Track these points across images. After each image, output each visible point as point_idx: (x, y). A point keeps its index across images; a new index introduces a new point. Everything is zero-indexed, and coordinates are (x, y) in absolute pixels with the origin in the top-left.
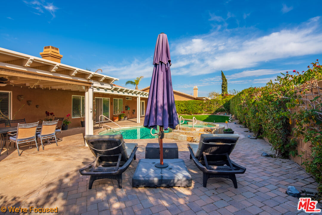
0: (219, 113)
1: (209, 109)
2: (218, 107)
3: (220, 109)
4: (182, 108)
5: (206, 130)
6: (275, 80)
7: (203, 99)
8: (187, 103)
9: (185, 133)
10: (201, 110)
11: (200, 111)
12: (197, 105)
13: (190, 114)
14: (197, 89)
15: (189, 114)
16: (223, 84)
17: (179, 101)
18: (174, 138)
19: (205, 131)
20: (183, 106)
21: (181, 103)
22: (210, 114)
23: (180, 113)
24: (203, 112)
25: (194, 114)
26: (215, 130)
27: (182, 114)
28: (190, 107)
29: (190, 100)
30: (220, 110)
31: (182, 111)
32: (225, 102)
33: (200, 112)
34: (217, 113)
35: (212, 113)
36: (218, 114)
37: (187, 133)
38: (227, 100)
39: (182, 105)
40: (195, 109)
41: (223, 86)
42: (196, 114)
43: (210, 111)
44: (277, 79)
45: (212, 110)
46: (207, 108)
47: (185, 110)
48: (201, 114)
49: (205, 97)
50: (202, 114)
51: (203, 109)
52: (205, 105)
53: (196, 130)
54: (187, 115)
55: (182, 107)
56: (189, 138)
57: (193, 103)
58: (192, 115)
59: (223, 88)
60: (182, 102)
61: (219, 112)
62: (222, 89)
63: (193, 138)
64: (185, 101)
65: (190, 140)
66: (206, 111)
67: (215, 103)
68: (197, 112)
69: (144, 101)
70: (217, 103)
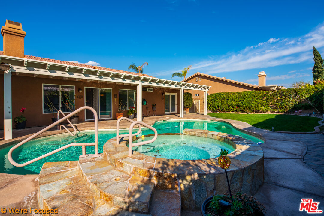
0: (300, 112)
1: (279, 104)
2: (298, 102)
3: (303, 104)
4: (233, 103)
7: (271, 89)
8: (240, 96)
10: (265, 106)
11: (262, 108)
12: (258, 98)
13: (246, 112)
14: (265, 76)
15: (244, 112)
17: (229, 93)
20: (234, 101)
21: (231, 96)
22: (282, 112)
23: (230, 110)
24: (268, 109)
27: (233, 112)
28: (245, 101)
29: (247, 90)
30: (302, 107)
31: (232, 107)
33: (264, 109)
35: (286, 110)
36: (297, 113)
39: (233, 99)
40: (254, 104)
42: (257, 111)
43: (282, 107)
45: (286, 107)
46: (277, 102)
47: (238, 106)
48: (265, 112)
49: (274, 87)
50: (267, 113)
51: (268, 104)
52: (272, 97)
54: (240, 113)
55: (232, 101)
57: (251, 95)
58: (249, 113)
61: (300, 109)
64: (237, 93)
66: (274, 108)
67: (291, 94)
68: (257, 109)
69: (176, 94)
70: (296, 95)
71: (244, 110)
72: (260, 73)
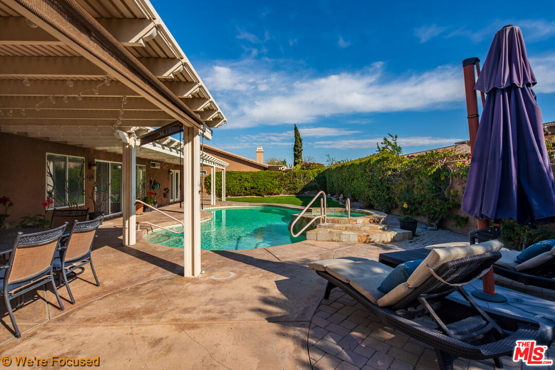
0: (309, 193)
1: (291, 185)
2: (306, 183)
3: (310, 185)
4: (247, 185)
5: (372, 221)
6: (382, 143)
7: (279, 168)
8: (254, 177)
9: (346, 229)
10: (279, 188)
12: (272, 179)
13: (261, 196)
14: (263, 152)
15: (259, 195)
16: (296, 146)
17: (241, 173)
18: (334, 239)
19: (371, 223)
20: (248, 182)
21: (244, 176)
22: (293, 194)
23: (243, 194)
24: (282, 191)
25: (267, 194)
26: (383, 219)
27: (246, 195)
28: (261, 182)
29: (257, 170)
30: (310, 187)
31: (246, 189)
32: (316, 175)
33: (278, 191)
34: (306, 193)
37: (350, 228)
38: (319, 171)
39: (246, 180)
40: (269, 186)
41: (296, 148)
42: (271, 194)
43: (294, 189)
44: (383, 142)
45: (297, 188)
46: (289, 183)
47: (252, 188)
48: (279, 194)
50: (281, 195)
51: (282, 186)
52: (286, 179)
53: (358, 222)
54: (255, 197)
55: (246, 183)
56: (361, 238)
57: (266, 176)
58: (265, 196)
59: (297, 153)
60: (247, 173)
61: (308, 190)
62: (295, 154)
63: (368, 236)
64: (251, 172)
65: (364, 241)
66: (287, 188)
67: (302, 175)
68: (272, 191)
69: (179, 171)
70: (305, 176)
71: (259, 193)
72: (258, 149)
